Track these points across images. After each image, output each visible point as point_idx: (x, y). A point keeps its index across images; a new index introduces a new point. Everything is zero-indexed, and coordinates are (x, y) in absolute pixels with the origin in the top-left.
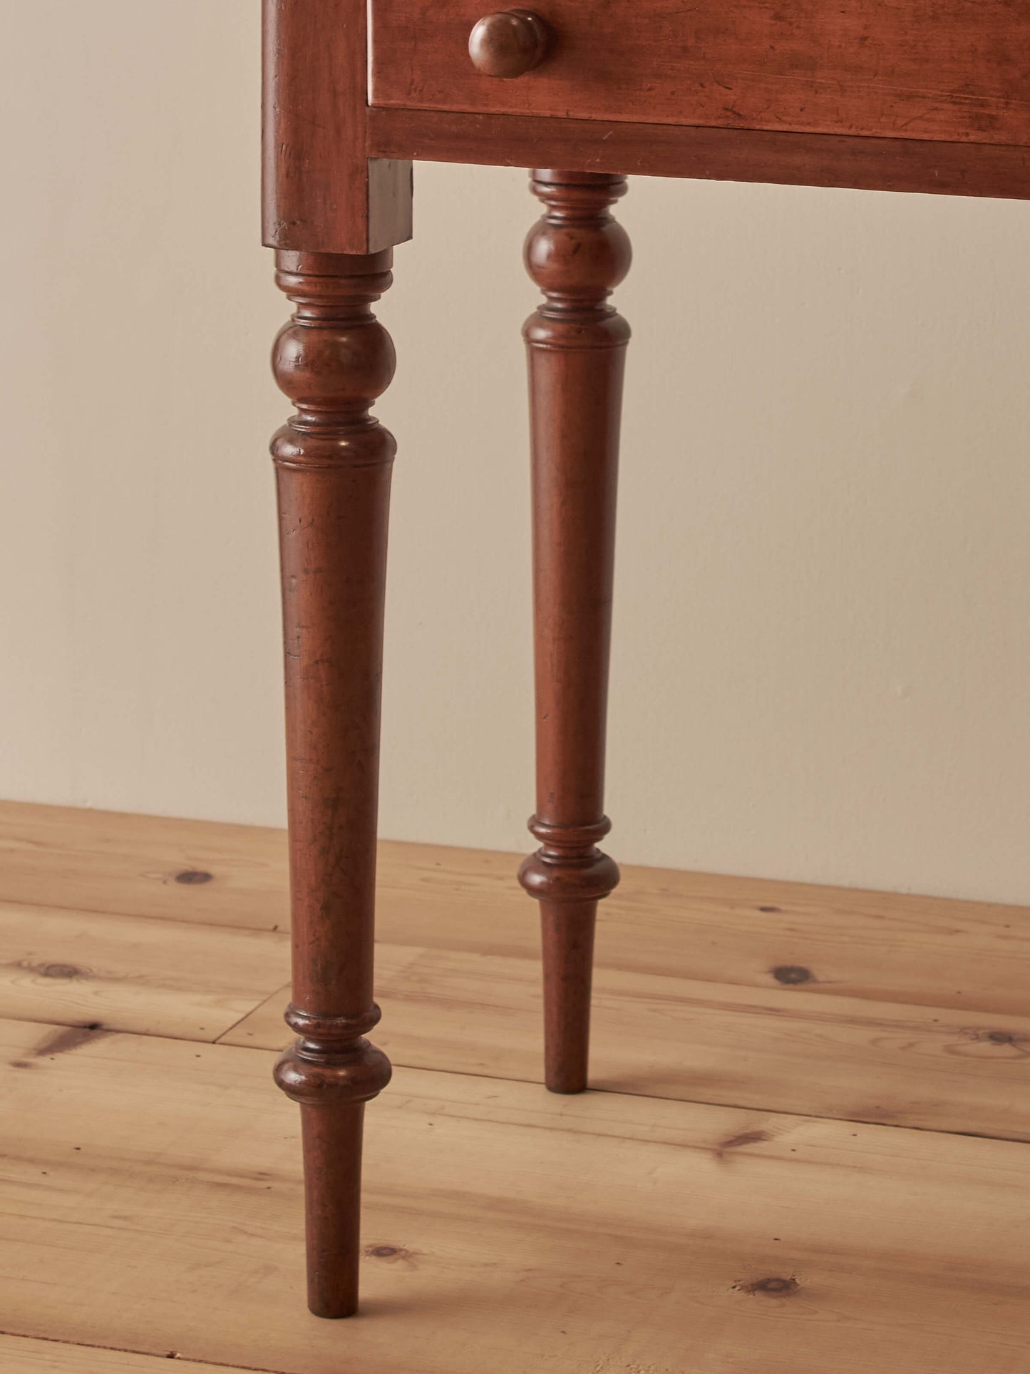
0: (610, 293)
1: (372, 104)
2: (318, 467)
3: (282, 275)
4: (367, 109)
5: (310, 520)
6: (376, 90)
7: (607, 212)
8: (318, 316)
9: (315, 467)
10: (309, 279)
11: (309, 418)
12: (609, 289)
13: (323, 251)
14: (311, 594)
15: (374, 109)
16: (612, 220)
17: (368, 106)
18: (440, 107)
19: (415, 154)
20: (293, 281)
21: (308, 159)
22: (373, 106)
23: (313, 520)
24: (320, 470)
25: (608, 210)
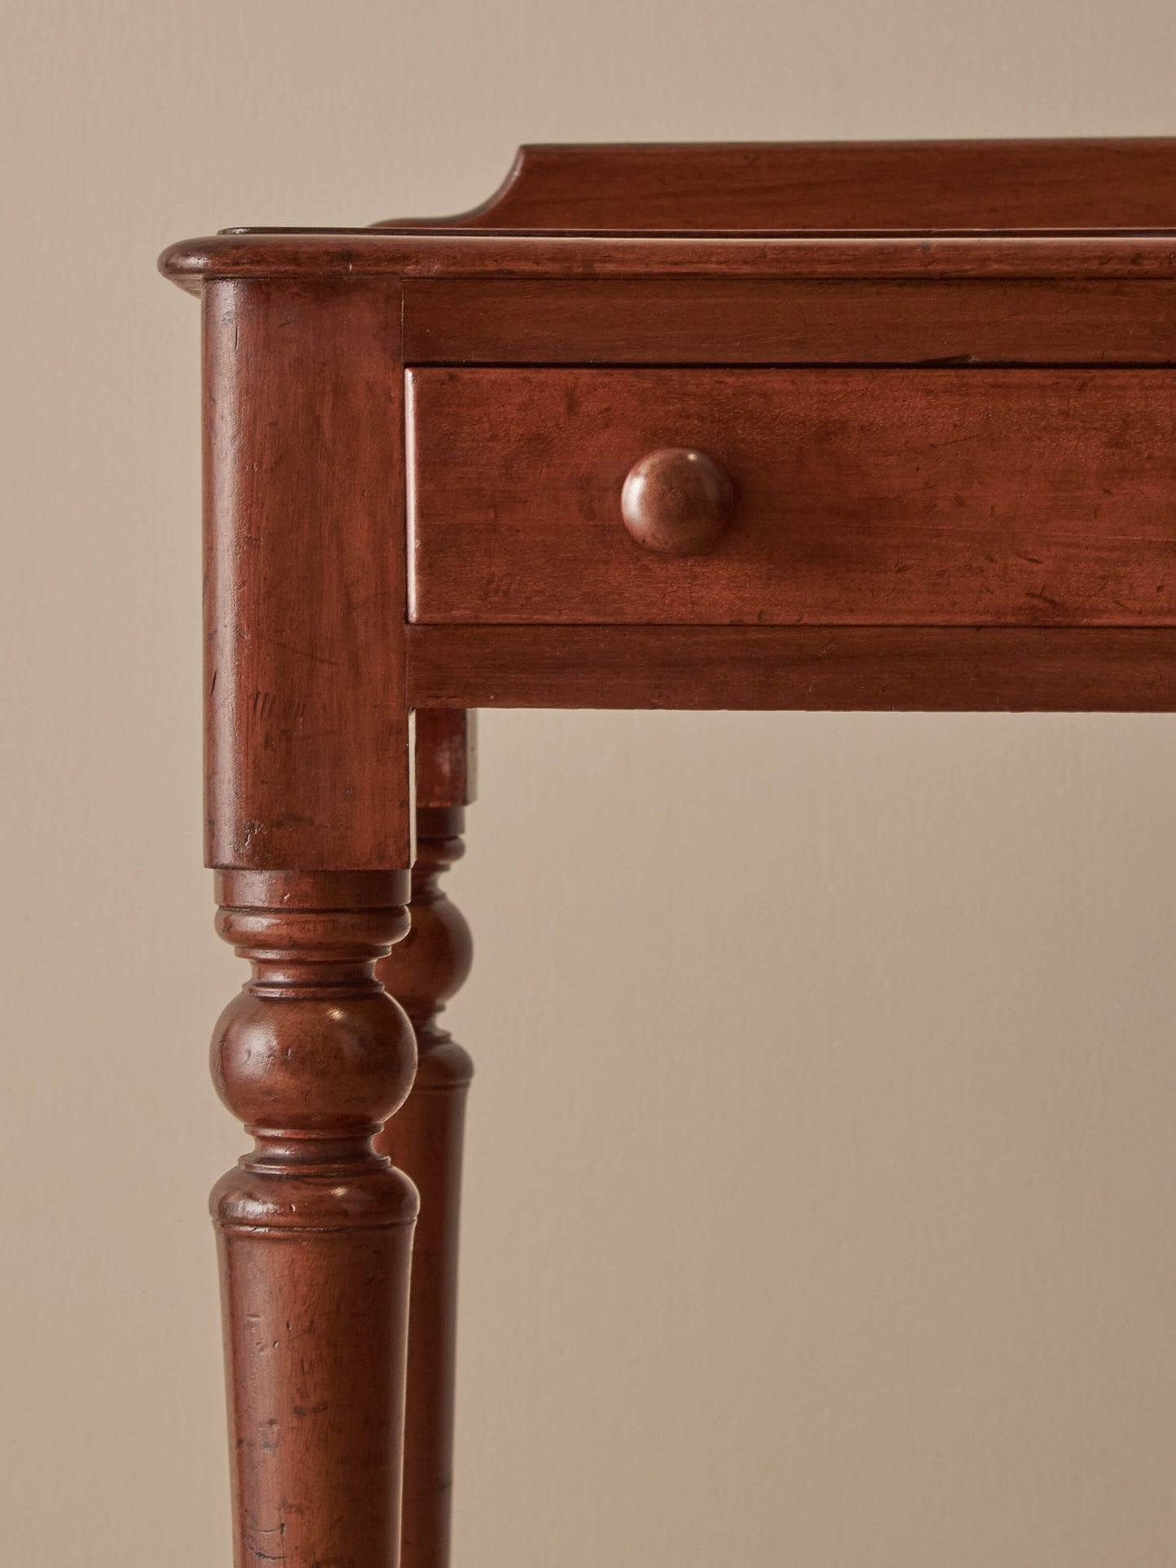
0: (441, 1009)
1: (419, 619)
2: (324, 1231)
3: (234, 917)
4: (407, 628)
5: (307, 1324)
6: (424, 595)
7: (434, 883)
8: (294, 980)
9: (319, 1232)
10: (292, 917)
11: (281, 1151)
12: (439, 1002)
13: (332, 867)
14: (307, 1449)
15: (419, 628)
16: (443, 897)
17: (407, 622)
18: (538, 618)
19: (492, 697)
20: (257, 924)
21: (302, 716)
22: (419, 623)
23: (312, 1322)
24: (327, 1236)
25: (436, 880)
